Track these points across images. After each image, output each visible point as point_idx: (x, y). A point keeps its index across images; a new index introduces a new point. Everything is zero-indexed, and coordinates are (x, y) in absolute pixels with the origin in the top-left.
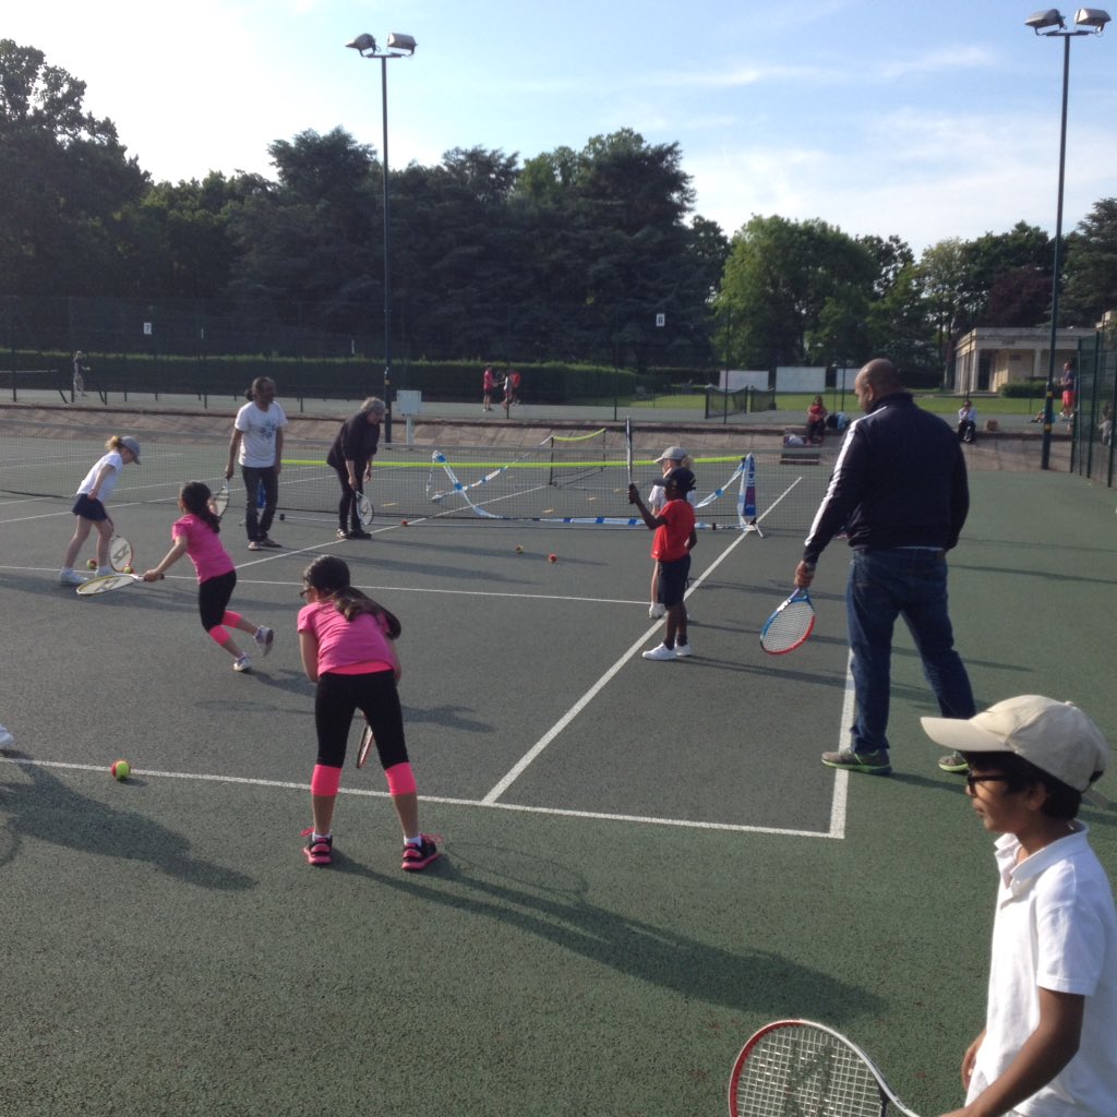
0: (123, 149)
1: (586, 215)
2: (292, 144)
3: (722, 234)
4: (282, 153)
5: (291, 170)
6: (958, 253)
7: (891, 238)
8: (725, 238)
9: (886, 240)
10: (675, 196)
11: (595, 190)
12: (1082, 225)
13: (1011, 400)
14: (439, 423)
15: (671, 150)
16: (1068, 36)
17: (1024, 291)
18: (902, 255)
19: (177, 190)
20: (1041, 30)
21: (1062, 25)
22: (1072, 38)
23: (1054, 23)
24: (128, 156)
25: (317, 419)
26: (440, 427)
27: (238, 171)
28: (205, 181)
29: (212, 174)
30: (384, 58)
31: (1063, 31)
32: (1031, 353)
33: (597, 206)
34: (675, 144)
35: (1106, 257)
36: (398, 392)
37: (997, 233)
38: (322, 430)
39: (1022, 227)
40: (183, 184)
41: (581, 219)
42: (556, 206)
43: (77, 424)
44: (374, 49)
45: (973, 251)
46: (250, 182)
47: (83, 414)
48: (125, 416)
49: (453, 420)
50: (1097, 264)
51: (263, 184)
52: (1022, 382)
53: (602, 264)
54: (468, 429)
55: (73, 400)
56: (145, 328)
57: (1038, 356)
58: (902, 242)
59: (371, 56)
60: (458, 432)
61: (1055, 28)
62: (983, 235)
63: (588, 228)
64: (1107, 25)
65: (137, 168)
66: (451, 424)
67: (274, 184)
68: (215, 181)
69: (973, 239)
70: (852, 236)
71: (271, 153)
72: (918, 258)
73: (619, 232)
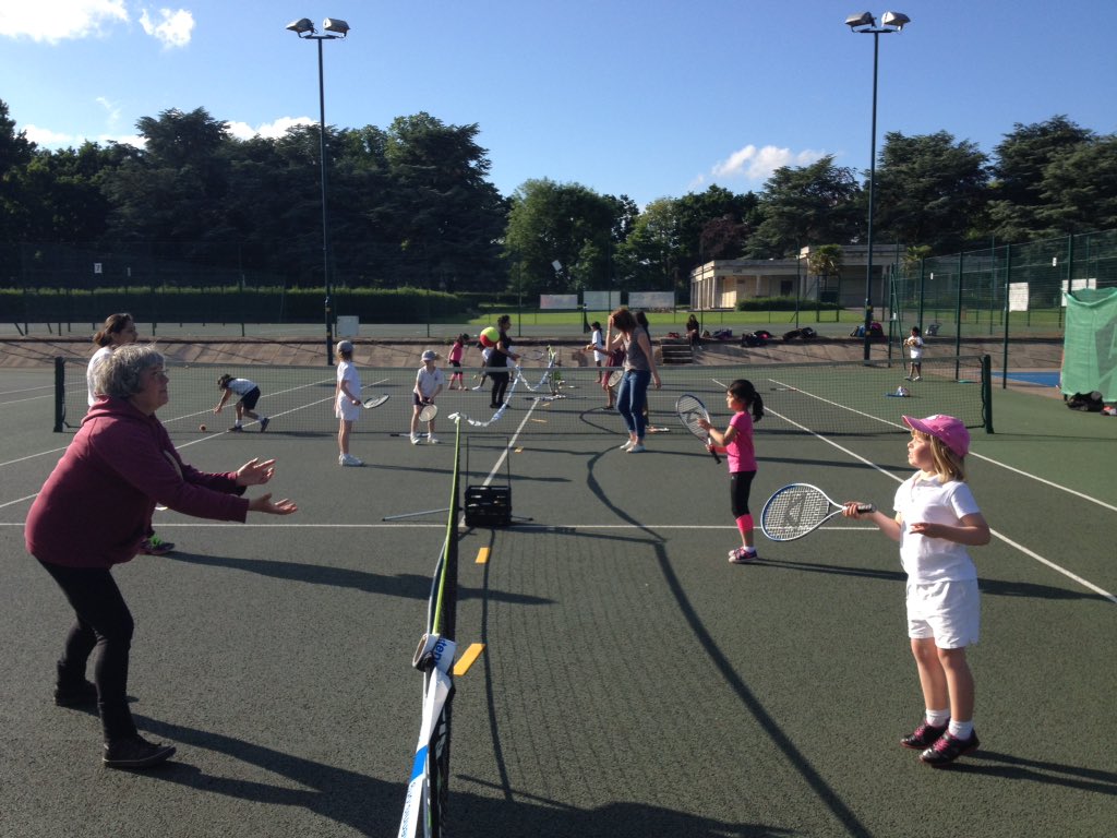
0: (12, 124)
1: (407, 178)
2: (158, 119)
3: (499, 193)
4: (147, 126)
5: (158, 141)
6: (670, 207)
7: (622, 197)
8: (501, 196)
9: (618, 198)
10: (473, 164)
11: (411, 158)
12: (767, 186)
13: (745, 313)
14: (372, 343)
15: (473, 130)
16: (876, 33)
17: (726, 235)
18: (630, 208)
19: (55, 157)
20: (856, 28)
21: (873, 25)
22: (880, 34)
23: (867, 23)
24: (17, 129)
25: (260, 342)
26: (371, 346)
27: (111, 142)
28: (81, 151)
29: (88, 144)
30: (320, 39)
31: (874, 29)
32: (753, 278)
33: (415, 170)
34: (475, 126)
35: (786, 209)
36: (339, 317)
37: (697, 193)
38: (265, 352)
39: (714, 188)
40: (61, 152)
41: (402, 180)
42: (381, 169)
43: (35, 355)
44: (313, 31)
45: (682, 206)
46: (122, 150)
47: (41, 344)
48: (80, 345)
49: (382, 340)
50: (781, 215)
51: (133, 152)
52: (750, 300)
53: (422, 215)
54: (396, 347)
55: (27, 332)
56: (96, 268)
57: (758, 279)
58: (630, 199)
59: (308, 37)
60: (388, 350)
61: (869, 26)
62: (687, 194)
63: (408, 187)
64: (905, 25)
65: (25, 141)
66: (380, 343)
67: (142, 151)
68: (90, 151)
69: (680, 197)
70: (601, 195)
71: (139, 127)
72: (642, 210)
73: (435, 191)
